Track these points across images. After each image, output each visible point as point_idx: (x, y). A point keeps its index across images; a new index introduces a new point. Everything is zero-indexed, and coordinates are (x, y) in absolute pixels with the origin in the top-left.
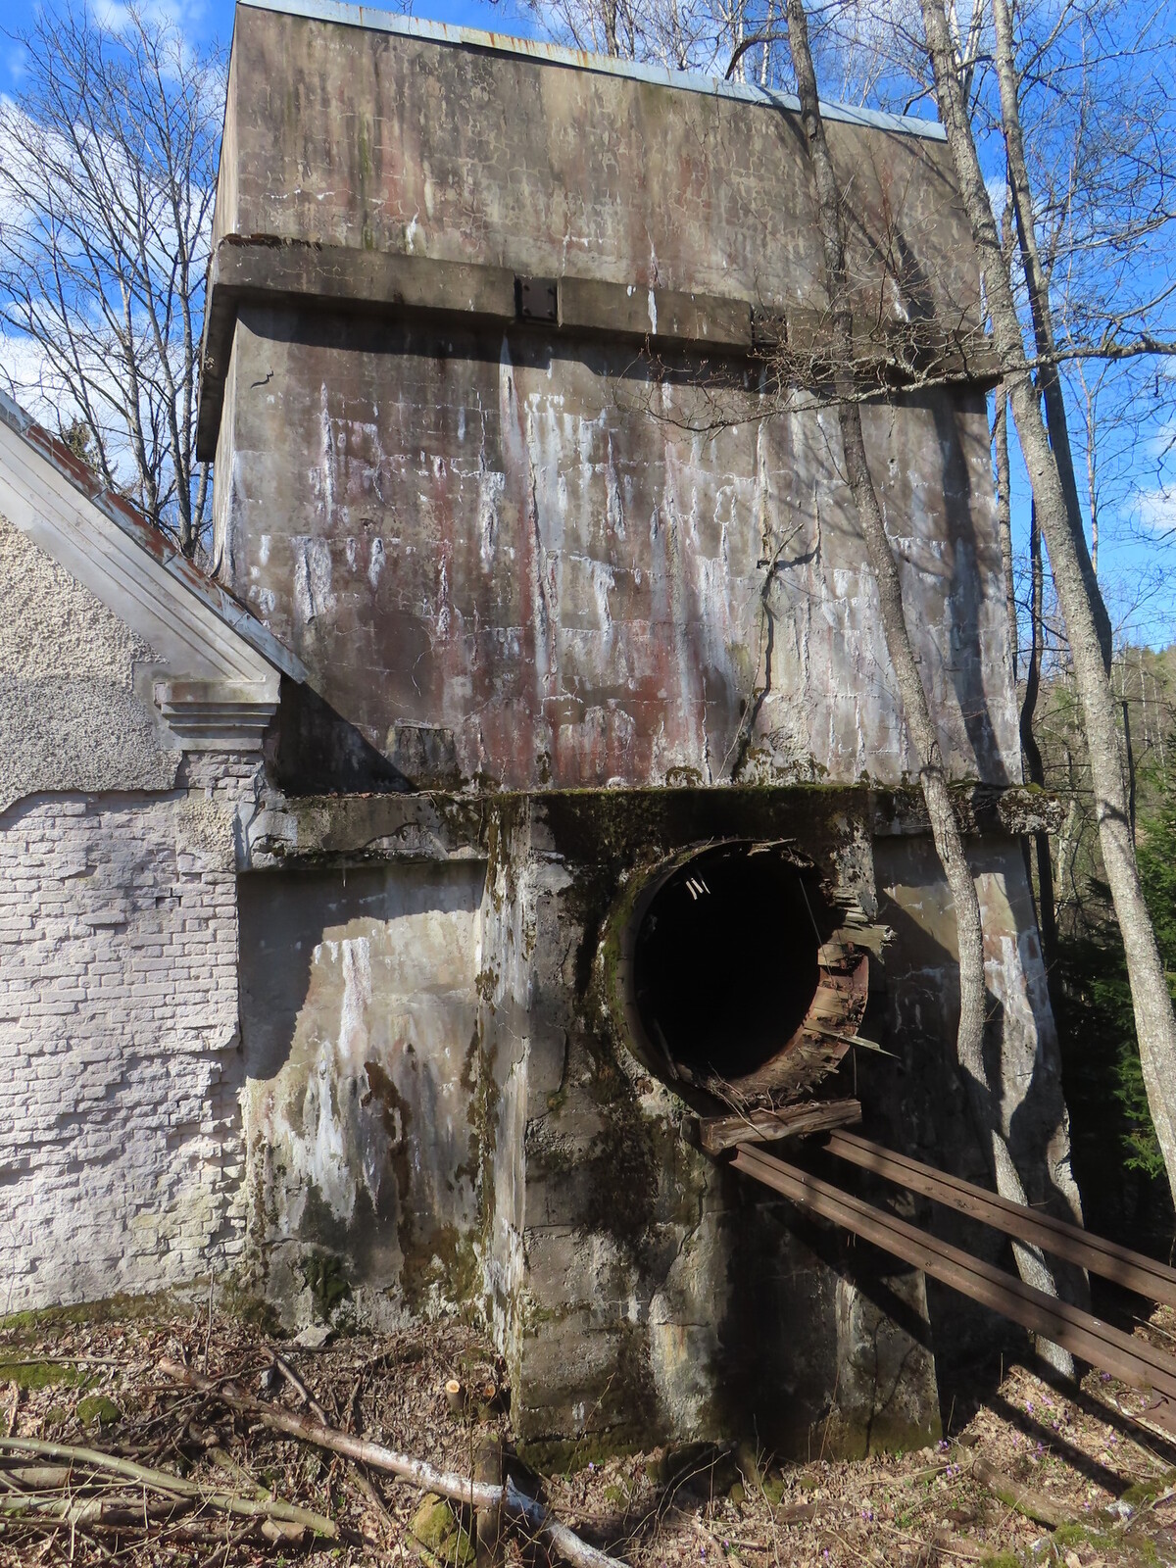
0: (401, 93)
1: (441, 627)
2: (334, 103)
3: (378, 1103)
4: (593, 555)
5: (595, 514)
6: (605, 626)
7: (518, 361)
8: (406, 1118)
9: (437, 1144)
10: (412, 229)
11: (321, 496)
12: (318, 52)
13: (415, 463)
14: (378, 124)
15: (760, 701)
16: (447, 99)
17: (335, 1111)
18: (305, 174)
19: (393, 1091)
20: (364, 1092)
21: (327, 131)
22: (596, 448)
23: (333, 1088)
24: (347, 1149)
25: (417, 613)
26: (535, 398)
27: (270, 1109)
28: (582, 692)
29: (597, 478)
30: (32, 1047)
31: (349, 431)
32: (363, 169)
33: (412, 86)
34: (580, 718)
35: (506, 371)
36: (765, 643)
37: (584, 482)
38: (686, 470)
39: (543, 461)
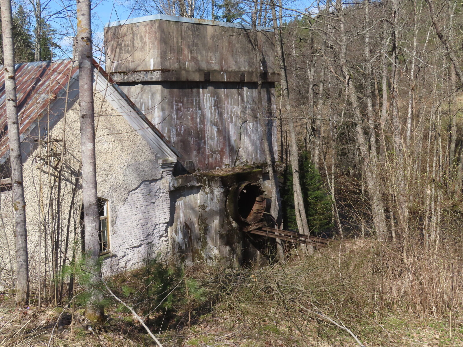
0: (185, 35)
1: (192, 142)
2: (175, 38)
3: (187, 229)
4: (214, 125)
5: (215, 117)
6: (216, 139)
7: (203, 88)
8: (191, 231)
9: (195, 235)
10: (187, 63)
11: (174, 119)
12: (172, 28)
13: (188, 110)
14: (181, 41)
15: (239, 150)
16: (192, 35)
17: (181, 231)
18: (170, 54)
19: (189, 227)
20: (185, 227)
21: (174, 45)
22: (215, 104)
23: (180, 227)
24: (183, 237)
25: (189, 140)
26: (205, 95)
27: (172, 231)
28: (212, 152)
29: (215, 109)
30: (143, 224)
31: (178, 105)
32: (179, 51)
33: (187, 33)
34: (212, 157)
35: (201, 90)
36: (239, 139)
37: (213, 111)
38: (228, 106)
39: (207, 108)
